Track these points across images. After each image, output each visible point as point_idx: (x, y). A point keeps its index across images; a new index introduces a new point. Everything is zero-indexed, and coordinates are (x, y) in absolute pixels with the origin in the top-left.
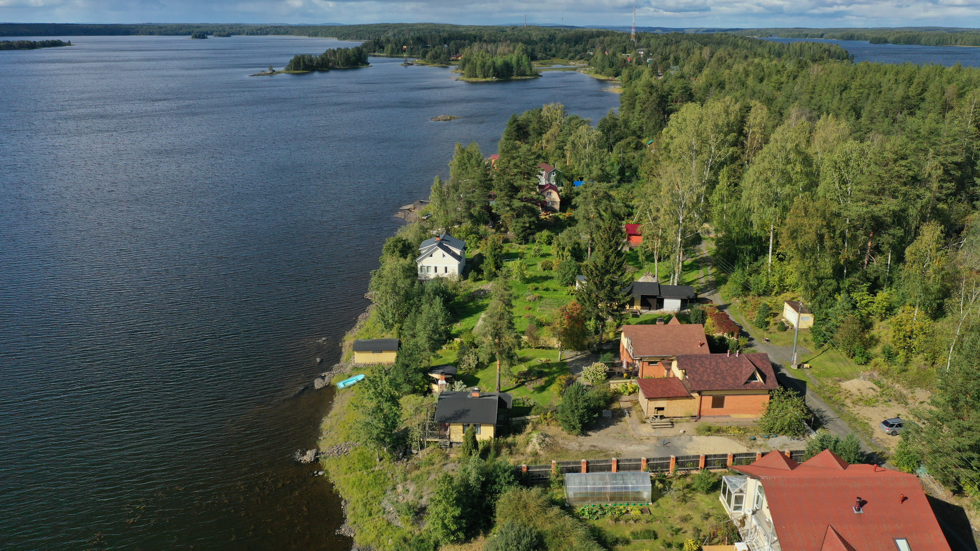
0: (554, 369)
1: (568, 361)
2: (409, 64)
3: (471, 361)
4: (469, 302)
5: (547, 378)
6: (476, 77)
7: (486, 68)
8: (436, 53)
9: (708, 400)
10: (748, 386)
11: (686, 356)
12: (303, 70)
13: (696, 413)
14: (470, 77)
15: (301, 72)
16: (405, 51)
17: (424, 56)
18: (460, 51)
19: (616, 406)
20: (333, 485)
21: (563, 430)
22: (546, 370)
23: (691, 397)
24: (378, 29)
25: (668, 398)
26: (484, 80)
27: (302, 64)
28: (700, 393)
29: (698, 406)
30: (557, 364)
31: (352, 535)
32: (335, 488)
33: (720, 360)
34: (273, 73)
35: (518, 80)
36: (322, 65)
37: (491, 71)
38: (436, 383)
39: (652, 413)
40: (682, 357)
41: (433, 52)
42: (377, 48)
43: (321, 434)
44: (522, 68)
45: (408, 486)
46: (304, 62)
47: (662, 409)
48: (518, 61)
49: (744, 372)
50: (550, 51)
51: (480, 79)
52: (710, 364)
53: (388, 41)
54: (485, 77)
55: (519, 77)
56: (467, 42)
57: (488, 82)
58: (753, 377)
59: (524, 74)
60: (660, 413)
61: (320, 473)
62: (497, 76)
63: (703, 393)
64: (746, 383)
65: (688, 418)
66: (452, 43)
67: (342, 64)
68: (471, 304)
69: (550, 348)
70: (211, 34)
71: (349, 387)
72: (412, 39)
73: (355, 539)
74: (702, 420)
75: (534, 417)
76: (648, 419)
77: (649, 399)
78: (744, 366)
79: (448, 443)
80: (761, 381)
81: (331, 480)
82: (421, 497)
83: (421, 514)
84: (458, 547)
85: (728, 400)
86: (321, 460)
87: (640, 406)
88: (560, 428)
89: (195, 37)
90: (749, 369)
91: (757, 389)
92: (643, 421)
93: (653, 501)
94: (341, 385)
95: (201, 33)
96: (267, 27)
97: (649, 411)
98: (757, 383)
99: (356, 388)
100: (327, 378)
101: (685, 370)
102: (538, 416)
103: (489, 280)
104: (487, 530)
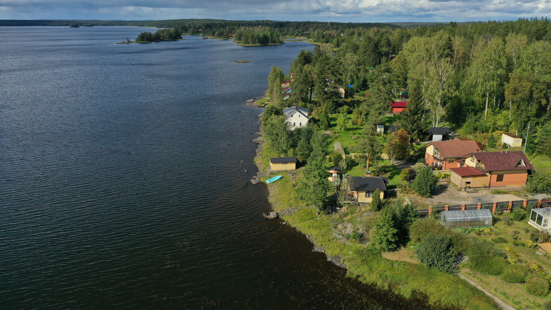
1: (396, 165)
2: (206, 38)
3: (344, 165)
6: (248, 43)
7: (254, 38)
8: (220, 32)
9: (495, 177)
10: (517, 169)
11: (479, 153)
13: (487, 185)
14: (245, 44)
15: (145, 42)
16: (200, 32)
17: (213, 34)
19: (439, 184)
20: (295, 228)
21: (417, 195)
23: (485, 175)
24: (180, 22)
25: (474, 176)
26: (253, 45)
27: (145, 37)
28: (490, 173)
29: (489, 181)
31: (323, 251)
32: (297, 230)
33: (498, 155)
34: (129, 42)
36: (157, 38)
37: (257, 40)
38: (331, 176)
39: (464, 185)
40: (477, 154)
41: (219, 31)
42: (184, 31)
43: (272, 205)
44: (273, 39)
45: (345, 225)
46: (146, 36)
47: (469, 183)
48: (272, 34)
49: (513, 161)
50: (283, 32)
51: (250, 45)
52: (493, 157)
53: (189, 26)
55: (272, 44)
57: (255, 46)
58: (519, 163)
59: (275, 42)
60: (468, 185)
61: (284, 223)
62: (260, 43)
63: (493, 173)
64: (516, 166)
65: (483, 188)
67: (168, 38)
70: (81, 25)
71: (274, 182)
72: (203, 25)
73: (326, 253)
74: (491, 188)
75: (399, 189)
76: (461, 188)
77: (462, 177)
78: (513, 157)
79: (357, 203)
80: (524, 165)
81: (293, 226)
82: (358, 229)
83: (361, 238)
84: (391, 253)
85: (505, 176)
86: (280, 217)
87: (453, 183)
88: (415, 195)
89: (72, 26)
90: (517, 158)
91: (523, 170)
92: (460, 190)
93: (493, 225)
94: (268, 182)
95: (76, 24)
96: (113, 21)
97: (462, 184)
98: (521, 166)
99: (279, 182)
100: (257, 179)
101: (479, 161)
102: (401, 189)
103: (326, 130)
104: (405, 245)
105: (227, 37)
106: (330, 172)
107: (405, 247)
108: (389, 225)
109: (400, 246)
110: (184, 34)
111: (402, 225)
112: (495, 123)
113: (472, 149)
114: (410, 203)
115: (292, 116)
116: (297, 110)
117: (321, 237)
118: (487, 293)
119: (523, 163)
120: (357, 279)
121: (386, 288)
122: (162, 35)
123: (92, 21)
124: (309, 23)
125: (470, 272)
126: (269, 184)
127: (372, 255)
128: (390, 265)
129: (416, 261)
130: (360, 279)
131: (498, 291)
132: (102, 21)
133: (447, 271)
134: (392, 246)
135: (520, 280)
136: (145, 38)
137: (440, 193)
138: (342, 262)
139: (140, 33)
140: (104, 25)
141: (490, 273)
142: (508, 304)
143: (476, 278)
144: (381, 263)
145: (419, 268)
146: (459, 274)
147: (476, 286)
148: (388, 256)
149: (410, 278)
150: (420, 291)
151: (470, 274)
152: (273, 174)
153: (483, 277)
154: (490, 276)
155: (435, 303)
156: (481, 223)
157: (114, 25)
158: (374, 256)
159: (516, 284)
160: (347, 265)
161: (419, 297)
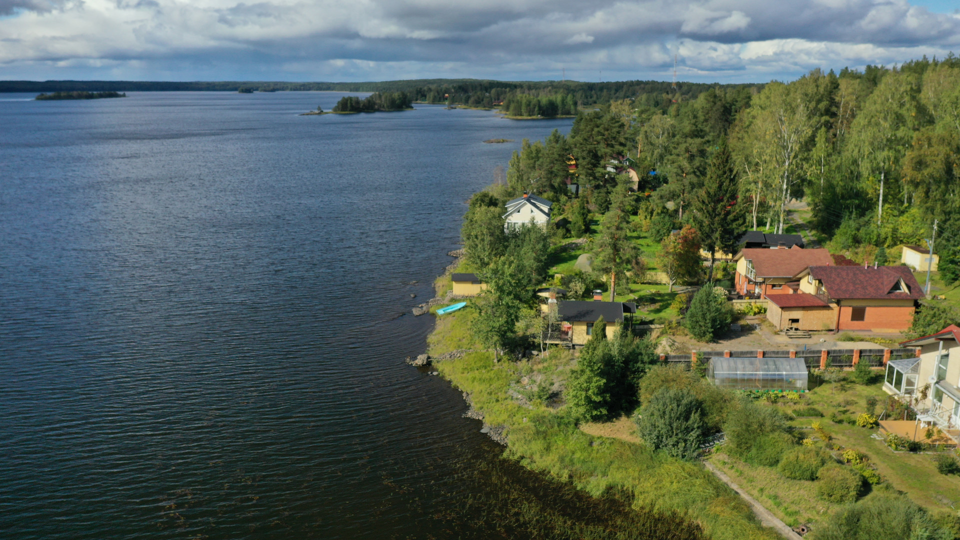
0: (666, 297)
1: (679, 292)
2: (454, 108)
3: (578, 288)
4: (561, 252)
5: (661, 304)
6: (521, 115)
7: (532, 106)
8: (479, 98)
9: (847, 312)
10: (892, 296)
11: (820, 267)
12: (350, 111)
13: (834, 327)
14: (516, 115)
15: (348, 112)
16: (446, 99)
17: (467, 102)
18: (502, 97)
19: (742, 322)
20: (450, 382)
21: (691, 338)
22: (659, 298)
23: (826, 307)
24: (418, 83)
25: (804, 308)
26: (529, 118)
27: (349, 105)
28: (838, 302)
29: (836, 318)
30: (668, 294)
31: (481, 418)
32: (453, 384)
33: (858, 272)
34: (321, 113)
35: (562, 119)
36: (369, 107)
37: (537, 109)
38: (545, 303)
39: (786, 325)
40: (816, 268)
41: (476, 97)
42: (419, 97)
43: (429, 346)
44: (566, 107)
45: (534, 378)
46: (351, 103)
47: (795, 321)
48: (563, 101)
49: (885, 283)
50: (591, 98)
51: (525, 117)
52: (848, 275)
53: (430, 90)
54: (530, 115)
55: (564, 116)
56: (508, 90)
58: (897, 286)
59: (569, 113)
60: (795, 325)
61: (435, 373)
62: (542, 115)
63: (842, 303)
64: (889, 293)
65: (824, 332)
66: (493, 91)
67: (388, 107)
68: (564, 254)
69: (657, 284)
70: (257, 90)
71: (450, 313)
72: (454, 88)
73: (484, 421)
74: (840, 333)
75: (658, 326)
76: (781, 331)
77: (782, 308)
78: (885, 277)
79: (571, 345)
80: (907, 291)
81: (448, 378)
82: (552, 384)
83: (553, 398)
84: (599, 425)
85: (869, 311)
86: (433, 364)
87: (770, 322)
88: (688, 337)
89: (242, 91)
90: (892, 278)
91: (903, 299)
92: (776, 333)
93: (809, 389)
94: (440, 312)
95: (247, 89)
96: (310, 84)
97: (783, 323)
98: (901, 293)
99: (457, 314)
100: (424, 308)
101: (820, 282)
102: (663, 326)
103: (579, 237)
104: (629, 412)
105: (490, 106)
106: (543, 295)
107: (628, 417)
108: (592, 371)
109: (621, 416)
110: (418, 102)
111: (624, 376)
112: (895, 230)
113: (819, 264)
114: (668, 349)
115: (519, 212)
116: (528, 200)
117: (486, 395)
118: (744, 496)
119: (904, 288)
120: (519, 462)
121: (565, 478)
122: (378, 101)
123: (276, 83)
124: (639, 83)
125: (726, 461)
126: (442, 315)
127: (559, 425)
128: (585, 444)
129: (638, 440)
130: (524, 463)
131: (766, 493)
132: (291, 83)
133: (683, 457)
134: (601, 412)
135: (808, 474)
136: (349, 107)
137: (738, 336)
138: (504, 434)
139: (340, 99)
140: (294, 90)
141: (761, 463)
142: (775, 514)
143: (733, 471)
144: (571, 438)
145: (636, 450)
146: (707, 463)
147: (729, 483)
148: (591, 429)
149: (615, 466)
150: (625, 488)
151: (725, 463)
152: (454, 300)
153: (747, 471)
154: (761, 468)
155: (642, 508)
156: (789, 384)
157: (310, 89)
158: (562, 426)
159: (803, 481)
160: (510, 440)
161: (617, 497)
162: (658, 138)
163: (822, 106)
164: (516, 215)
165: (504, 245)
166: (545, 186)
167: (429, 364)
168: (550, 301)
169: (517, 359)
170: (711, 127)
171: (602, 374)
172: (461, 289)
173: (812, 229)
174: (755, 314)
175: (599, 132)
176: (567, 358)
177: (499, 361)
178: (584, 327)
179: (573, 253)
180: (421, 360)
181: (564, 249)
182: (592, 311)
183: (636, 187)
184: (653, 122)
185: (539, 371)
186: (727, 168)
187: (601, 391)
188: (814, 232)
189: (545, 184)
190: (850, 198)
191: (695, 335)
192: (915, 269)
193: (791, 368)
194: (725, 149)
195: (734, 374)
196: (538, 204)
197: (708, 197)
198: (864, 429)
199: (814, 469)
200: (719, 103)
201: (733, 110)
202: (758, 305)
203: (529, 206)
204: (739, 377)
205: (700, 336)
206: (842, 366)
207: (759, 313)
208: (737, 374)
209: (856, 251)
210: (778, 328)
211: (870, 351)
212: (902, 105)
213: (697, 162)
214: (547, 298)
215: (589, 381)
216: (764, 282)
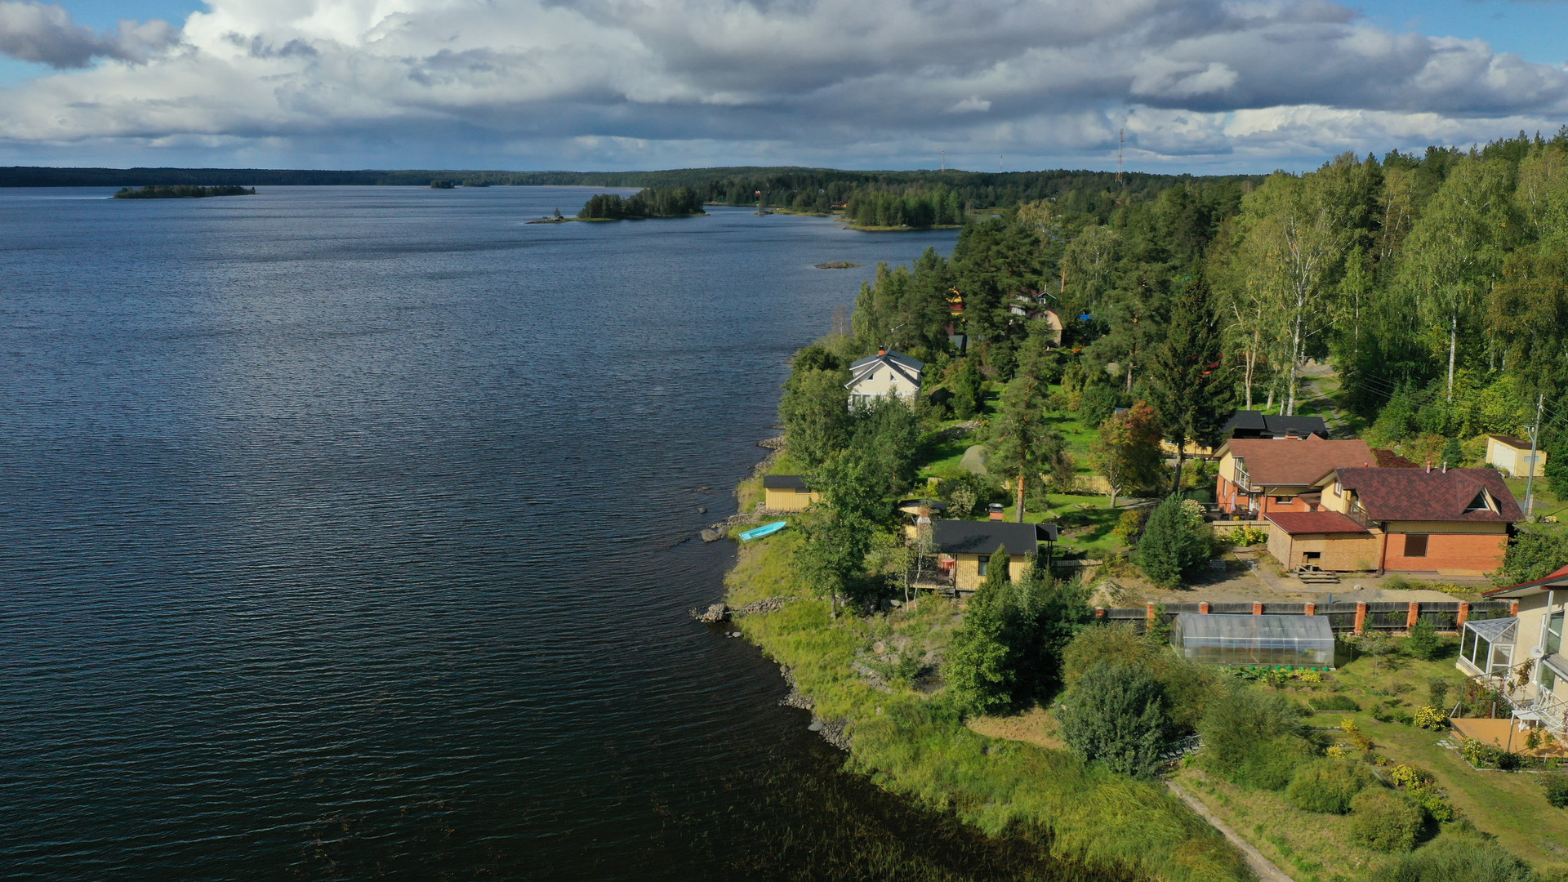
0: (1106, 516)
1: (1126, 508)
2: (767, 213)
3: (965, 500)
4: (939, 443)
5: (1098, 526)
6: (875, 224)
7: (892, 211)
8: (809, 197)
9: (1398, 541)
10: (1470, 517)
11: (1353, 469)
12: (605, 217)
13: (1376, 565)
14: (867, 225)
15: (603, 219)
16: (758, 199)
17: (789, 203)
18: (845, 196)
19: (1228, 557)
20: (760, 648)
21: (1145, 582)
22: (1094, 518)
23: (1365, 534)
24: (713, 174)
25: (1328, 535)
26: (888, 228)
27: (604, 207)
28: (1383, 527)
29: (1380, 552)
30: (1108, 511)
31: (808, 707)
32: (766, 651)
33: (1414, 478)
34: (560, 220)
35: (941, 230)
36: (636, 211)
37: (900, 215)
38: (913, 524)
39: (1299, 562)
40: (1348, 470)
41: (804, 196)
42: (715, 195)
43: (727, 591)
44: (947, 212)
45: (894, 643)
46: (607, 205)
47: (1316, 555)
48: (942, 201)
49: (1459, 495)
50: (987, 197)
51: (881, 228)
52: (1398, 482)
53: (732, 184)
54: (890, 225)
55: (944, 226)
56: (854, 184)
57: (894, 231)
58: (1478, 502)
59: (951, 222)
60: (1313, 563)
61: (736, 635)
62: (909, 224)
63: (1390, 528)
64: (1466, 511)
65: (1360, 574)
66: (832, 186)
67: (665, 210)
68: (943, 445)
69: (1091, 494)
70: (460, 183)
71: (761, 539)
72: (770, 181)
73: (813, 711)
74: (1387, 575)
75: (1093, 562)
76: (1292, 571)
77: (1293, 535)
78: (1460, 486)
79: (953, 591)
80: (1495, 509)
81: (756, 642)
82: (923, 654)
83: (925, 676)
84: (998, 720)
85: (1433, 541)
86: (733, 619)
87: (1273, 558)
88: (1141, 580)
89: (437, 186)
90: (1471, 489)
91: (1488, 523)
92: (1284, 575)
93: (1337, 667)
94: (746, 536)
95: (445, 181)
96: (543, 174)
97: (1294, 558)
98: (1485, 512)
99: (772, 540)
100: (720, 531)
101: (1354, 493)
102: (1100, 562)
103: (967, 418)
104: (1046, 700)
105: (826, 209)
106: (910, 510)
107: (1045, 708)
108: (986, 633)
109: (1033, 706)
110: (713, 202)
111: (1039, 642)
112: (1475, 411)
113: (1352, 465)
114: (1109, 599)
115: (871, 378)
116: (886, 360)
117: (816, 670)
118: (1232, 838)
119: (1490, 505)
120: (869, 778)
121: (942, 805)
122: (650, 202)
123: (490, 173)
124: (1063, 174)
125: (1202, 780)
126: (749, 542)
127: (934, 719)
128: (977, 750)
129: (1059, 745)
130: (877, 780)
131: (1266, 832)
132: (513, 173)
133: (1133, 773)
134: (1001, 699)
135: (1336, 803)
136: (604, 211)
137: (1222, 580)
138: (845, 734)
139: (590, 199)
140: (518, 184)
141: (1258, 784)
143: (1213, 797)
144: (952, 740)
145: (1056, 760)
146: (1171, 784)
147: (1207, 817)
148: (985, 727)
149: (1023, 786)
150: (1039, 823)
151: (1200, 784)
152: (768, 518)
153: (1239, 798)
154: (1259, 792)
155: (1066, 855)
156: (1303, 656)
157: (541, 183)
158: (939, 722)
159: (1327, 815)
160: (854, 743)
161: (1027, 836)
162: (1093, 261)
163: (1357, 212)
164: (866, 383)
165: (847, 431)
166: (913, 337)
167: (726, 620)
168: (919, 520)
169: (868, 613)
170: (1179, 245)
171: (1002, 638)
172: (778, 500)
173: (1341, 408)
174: (1249, 544)
175: (999, 252)
176: (948, 613)
177: (838, 616)
178: (975, 563)
179: (957, 444)
180: (713, 613)
181: (944, 437)
182: (987, 537)
183: (1057, 340)
184: (1083, 236)
185: (903, 633)
186: (1203, 311)
187: (1002, 666)
188: (1343, 413)
189: (913, 334)
190: (1402, 358)
191: (1152, 576)
192: (1508, 473)
193: (1307, 631)
194: (1200, 280)
195: (1215, 641)
196: (902, 366)
197: (1174, 355)
198: (1426, 731)
199: (1345, 795)
200: (1190, 207)
201: (1213, 218)
202: (1254, 529)
203: (887, 369)
204: (1222, 645)
205: (1161, 578)
206: (1390, 629)
207: (1256, 542)
208: (1219, 641)
209: (1413, 443)
210: (1286, 568)
211: (1436, 605)
212: (1485, 211)
213: (1156, 300)
214: (915, 516)
215: (982, 649)
216: (1263, 493)
